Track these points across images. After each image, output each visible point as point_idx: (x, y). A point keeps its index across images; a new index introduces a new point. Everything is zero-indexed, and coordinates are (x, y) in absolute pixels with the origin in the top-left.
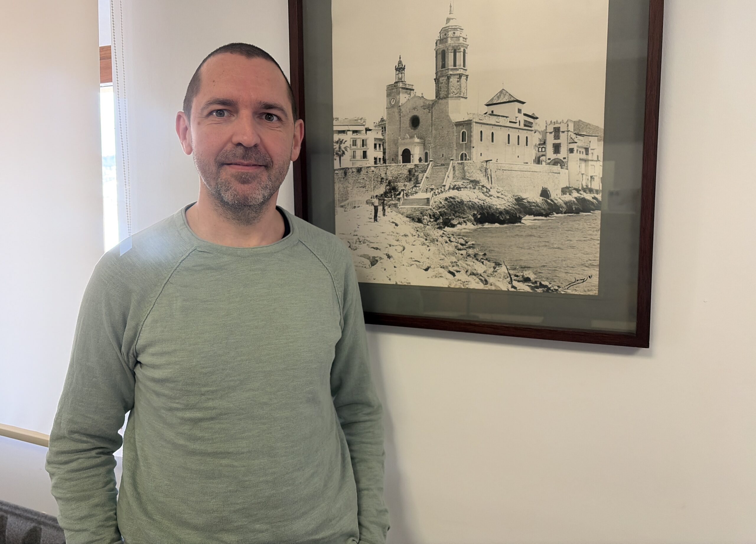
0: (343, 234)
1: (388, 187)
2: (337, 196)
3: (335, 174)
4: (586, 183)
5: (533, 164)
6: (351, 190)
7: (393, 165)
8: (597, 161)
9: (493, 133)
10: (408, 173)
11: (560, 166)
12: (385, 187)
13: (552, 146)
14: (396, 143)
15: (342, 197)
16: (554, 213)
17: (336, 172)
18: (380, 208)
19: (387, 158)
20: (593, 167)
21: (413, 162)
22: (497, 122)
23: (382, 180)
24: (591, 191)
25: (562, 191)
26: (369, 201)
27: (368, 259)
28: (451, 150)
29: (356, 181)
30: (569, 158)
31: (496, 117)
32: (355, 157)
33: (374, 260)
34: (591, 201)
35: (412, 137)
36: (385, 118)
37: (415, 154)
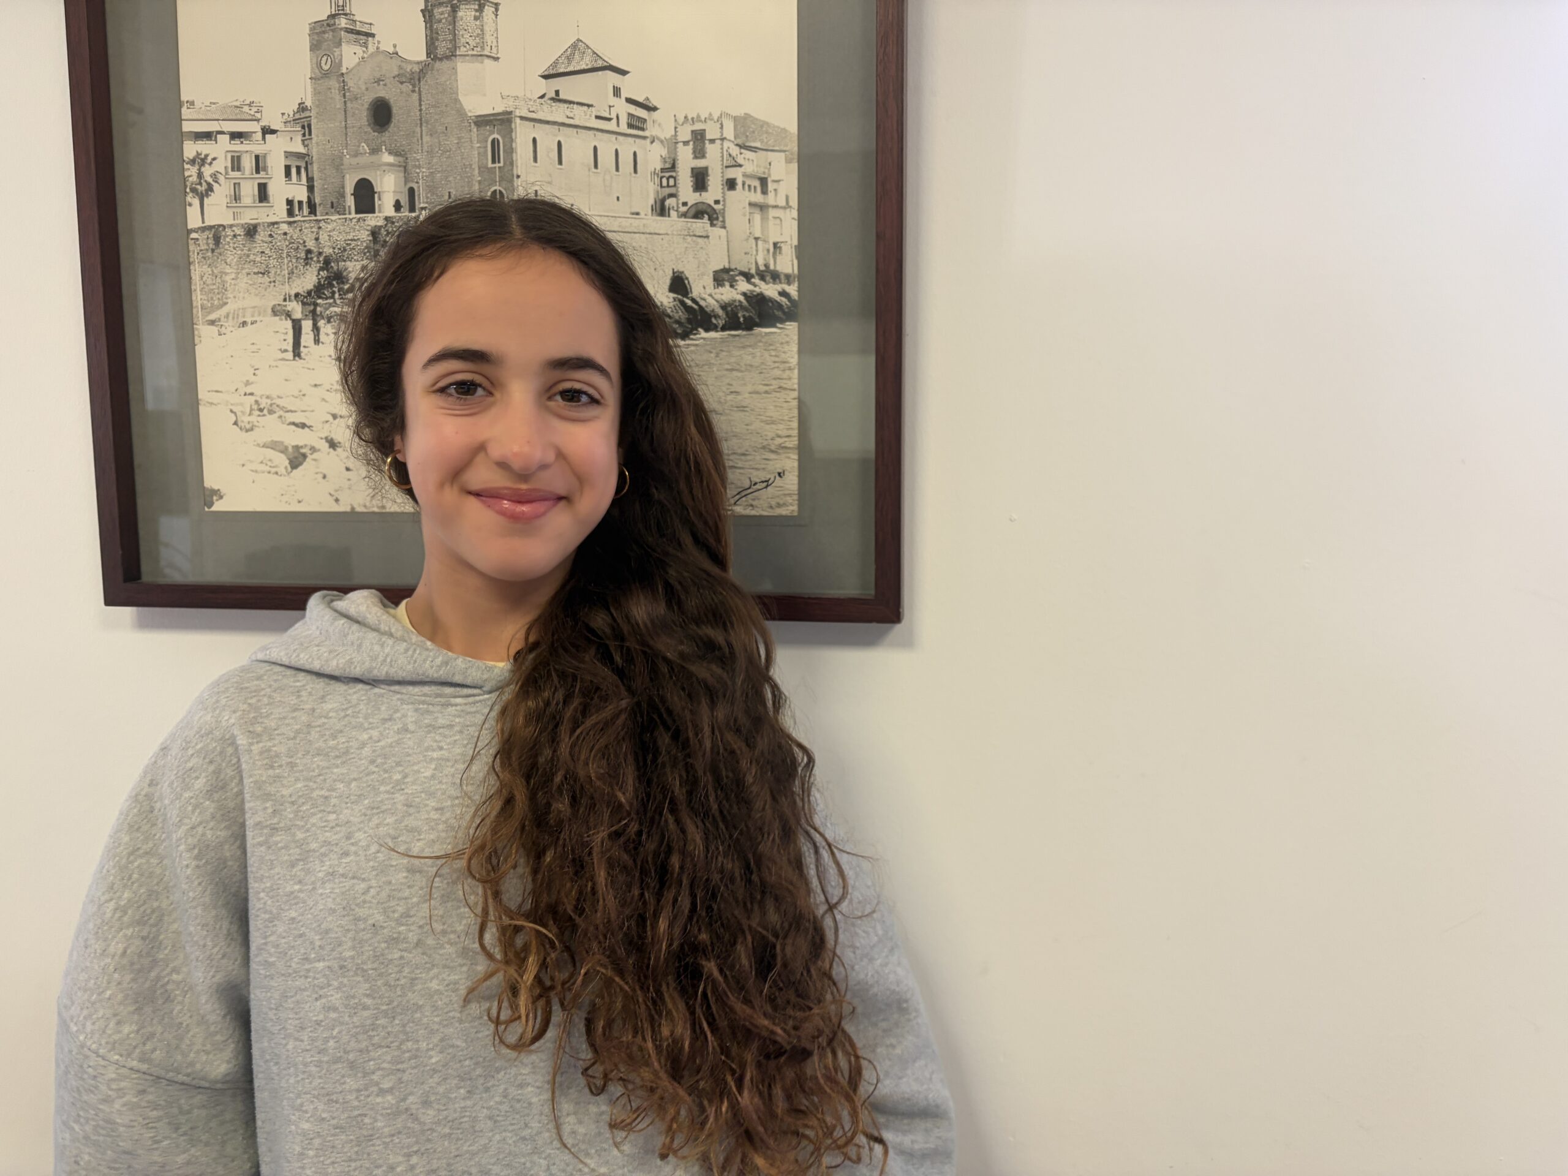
0: (217, 391)
1: (324, 274)
2: (198, 298)
3: (191, 242)
4: (765, 260)
5: (650, 216)
6: (233, 282)
7: (333, 218)
8: (784, 208)
9: (559, 144)
10: (370, 238)
11: (709, 219)
12: (316, 273)
13: (689, 173)
14: (337, 164)
15: (212, 298)
16: (700, 330)
17: (194, 235)
18: (307, 325)
19: (317, 200)
20: (778, 221)
21: (380, 212)
22: (568, 117)
23: (309, 256)
24: (775, 277)
25: (715, 279)
26: (279, 308)
27: (282, 452)
28: (469, 182)
29: (245, 259)
30: (727, 201)
31: (566, 106)
32: (240, 199)
33: (296, 455)
34: (776, 301)
35: (375, 151)
36: (308, 103)
37: (384, 192)
